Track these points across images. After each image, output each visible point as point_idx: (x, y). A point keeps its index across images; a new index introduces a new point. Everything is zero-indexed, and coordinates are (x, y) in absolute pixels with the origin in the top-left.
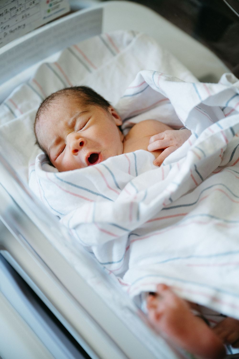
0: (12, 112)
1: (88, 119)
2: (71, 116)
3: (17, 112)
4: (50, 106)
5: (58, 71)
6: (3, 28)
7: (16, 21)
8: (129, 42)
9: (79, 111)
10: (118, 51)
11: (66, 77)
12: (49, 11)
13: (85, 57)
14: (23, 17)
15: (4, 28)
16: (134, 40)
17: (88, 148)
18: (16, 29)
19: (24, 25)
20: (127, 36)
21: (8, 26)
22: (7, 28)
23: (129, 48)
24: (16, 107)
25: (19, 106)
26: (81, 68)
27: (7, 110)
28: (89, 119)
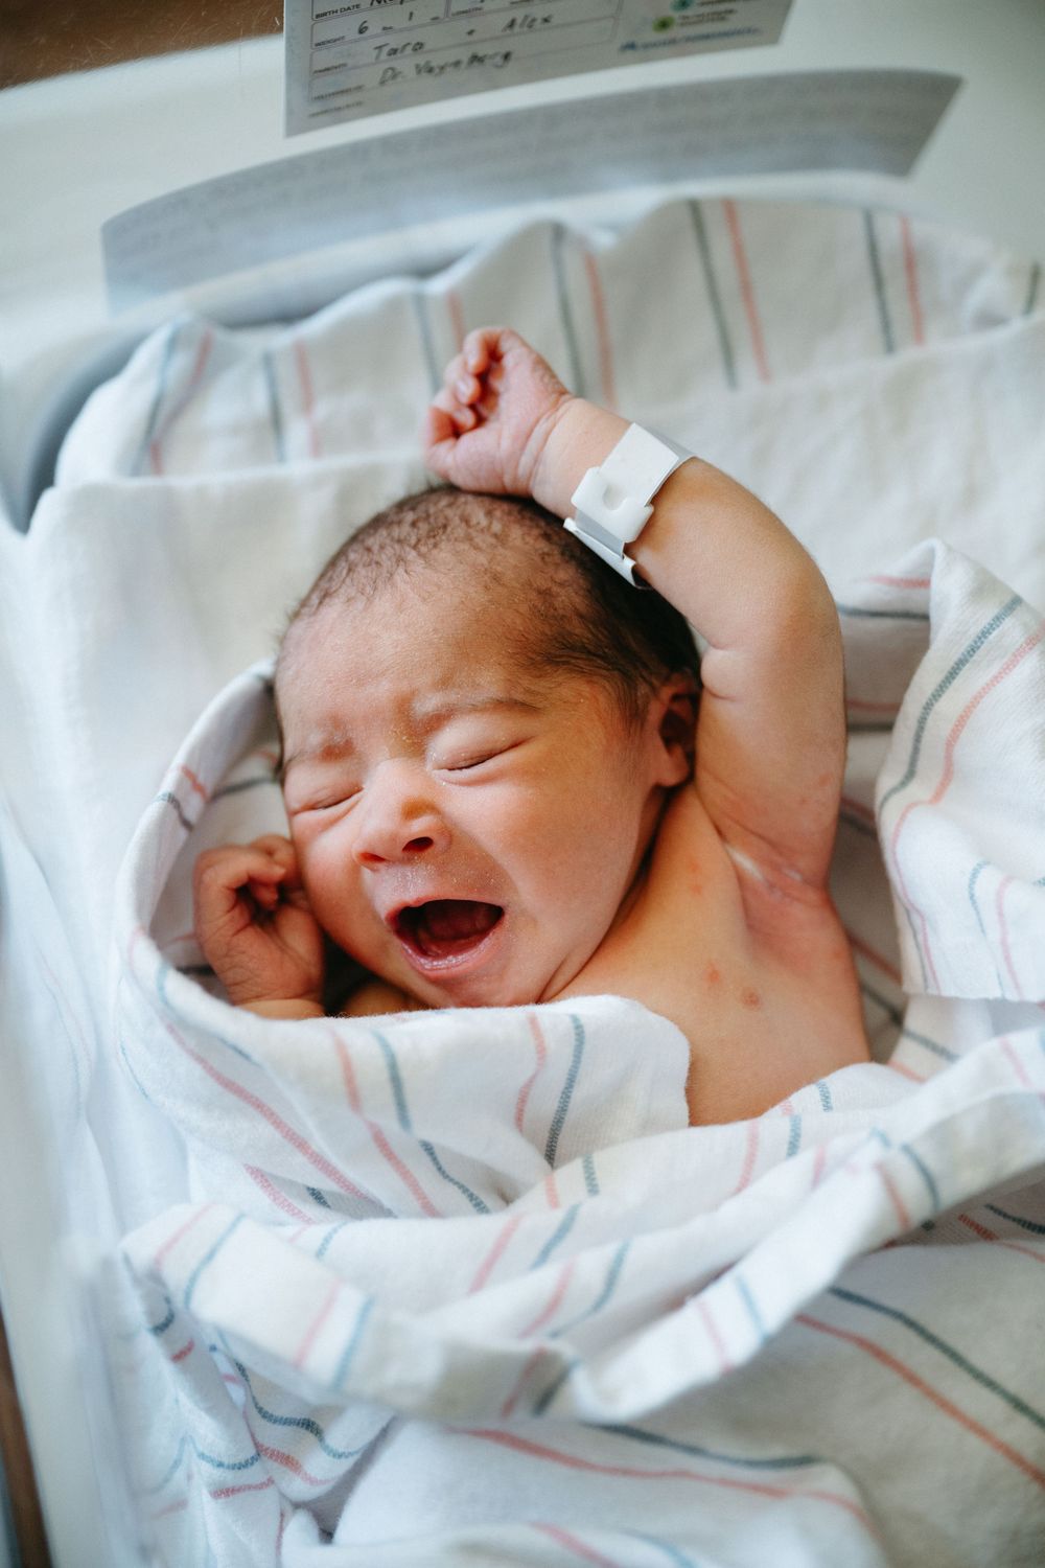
0: (276, 421)
1: (508, 744)
2: (445, 683)
3: (297, 433)
4: (394, 585)
5: (582, 312)
6: (386, 50)
7: (471, 33)
8: (988, 320)
9: (490, 682)
10: (919, 335)
11: (605, 354)
12: (664, 25)
13: (746, 289)
14: (512, 24)
15: (394, 52)
16: (1017, 325)
17: (442, 870)
18: (457, 64)
19: (507, 56)
20: (994, 287)
21: (419, 46)
22: (409, 50)
23: (975, 344)
24: (307, 403)
25: (323, 409)
26: (702, 335)
27: (260, 401)
28: (515, 745)
